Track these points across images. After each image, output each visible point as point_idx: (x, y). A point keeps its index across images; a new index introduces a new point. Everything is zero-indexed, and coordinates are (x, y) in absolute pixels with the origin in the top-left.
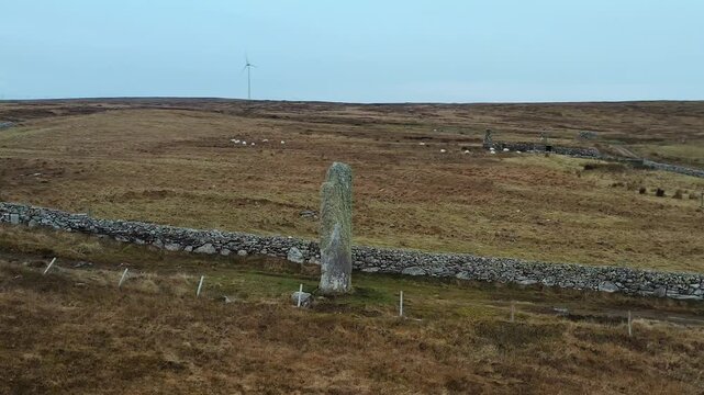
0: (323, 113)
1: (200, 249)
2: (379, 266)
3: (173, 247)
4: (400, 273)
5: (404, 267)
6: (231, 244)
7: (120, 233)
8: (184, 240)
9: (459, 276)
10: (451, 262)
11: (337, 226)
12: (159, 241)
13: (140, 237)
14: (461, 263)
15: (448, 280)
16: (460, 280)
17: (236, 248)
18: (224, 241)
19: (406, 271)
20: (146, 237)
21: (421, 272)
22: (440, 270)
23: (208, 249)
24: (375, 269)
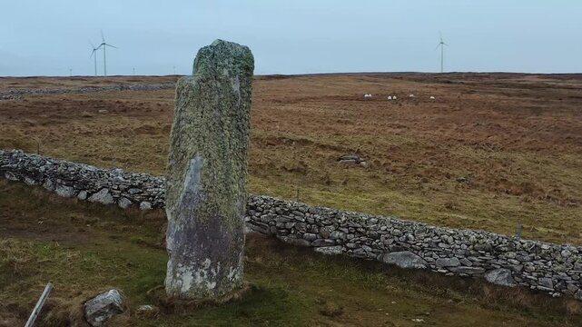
0: (508, 81)
1: (95, 197)
2: (343, 243)
3: (64, 191)
4: (381, 262)
5: (386, 250)
6: (131, 191)
7: (10, 169)
8: (76, 182)
9: (492, 277)
10: (476, 248)
11: (198, 161)
12: (49, 182)
13: (28, 174)
14: (496, 251)
15: (467, 283)
16: (494, 286)
17: (137, 198)
18: (122, 187)
19: (389, 259)
20: (35, 175)
21: (416, 262)
22: (454, 262)
23: (103, 197)
24: (337, 250)
